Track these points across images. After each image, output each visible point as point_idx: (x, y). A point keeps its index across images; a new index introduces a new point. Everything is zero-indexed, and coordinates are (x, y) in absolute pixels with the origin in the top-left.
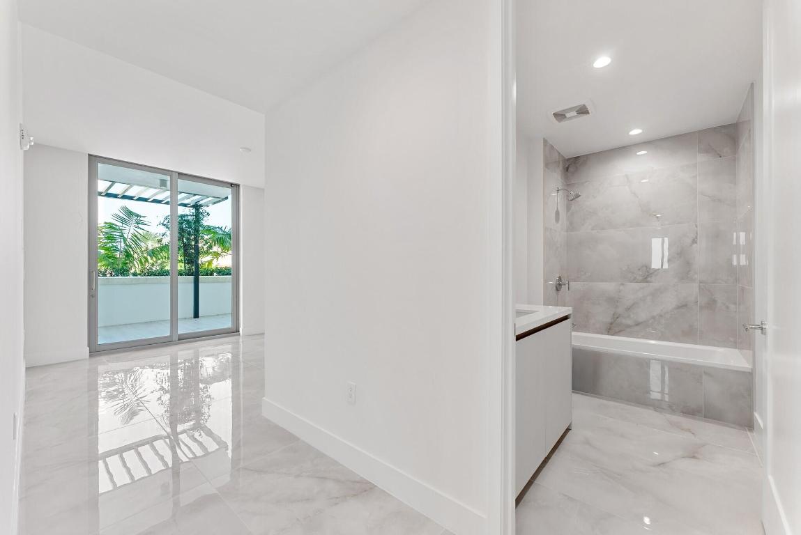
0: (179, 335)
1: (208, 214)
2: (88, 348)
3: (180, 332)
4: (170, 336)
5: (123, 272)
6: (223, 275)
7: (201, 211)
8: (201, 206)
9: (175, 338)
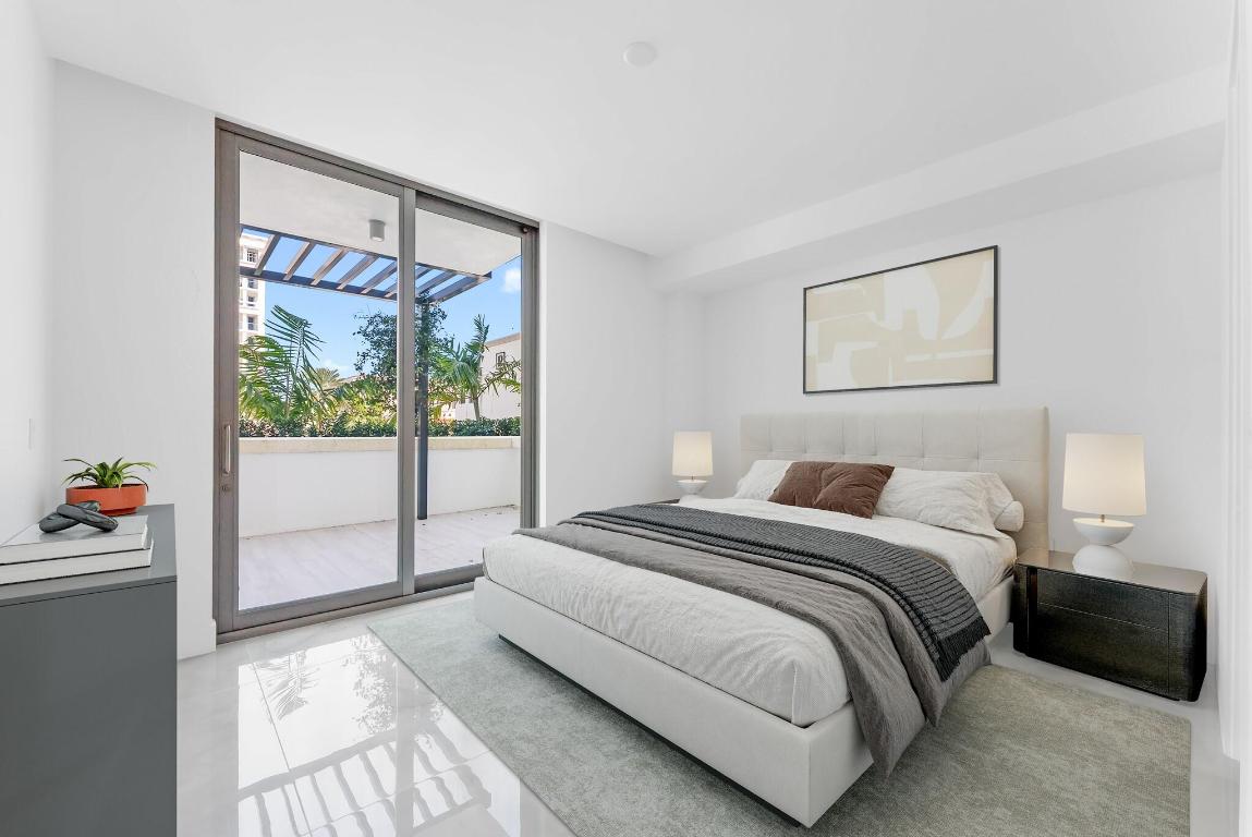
0: (418, 579)
1: (444, 317)
2: (214, 624)
3: (418, 571)
4: (399, 583)
5: (292, 429)
6: (465, 434)
7: (432, 309)
8: (431, 299)
9: (409, 587)
